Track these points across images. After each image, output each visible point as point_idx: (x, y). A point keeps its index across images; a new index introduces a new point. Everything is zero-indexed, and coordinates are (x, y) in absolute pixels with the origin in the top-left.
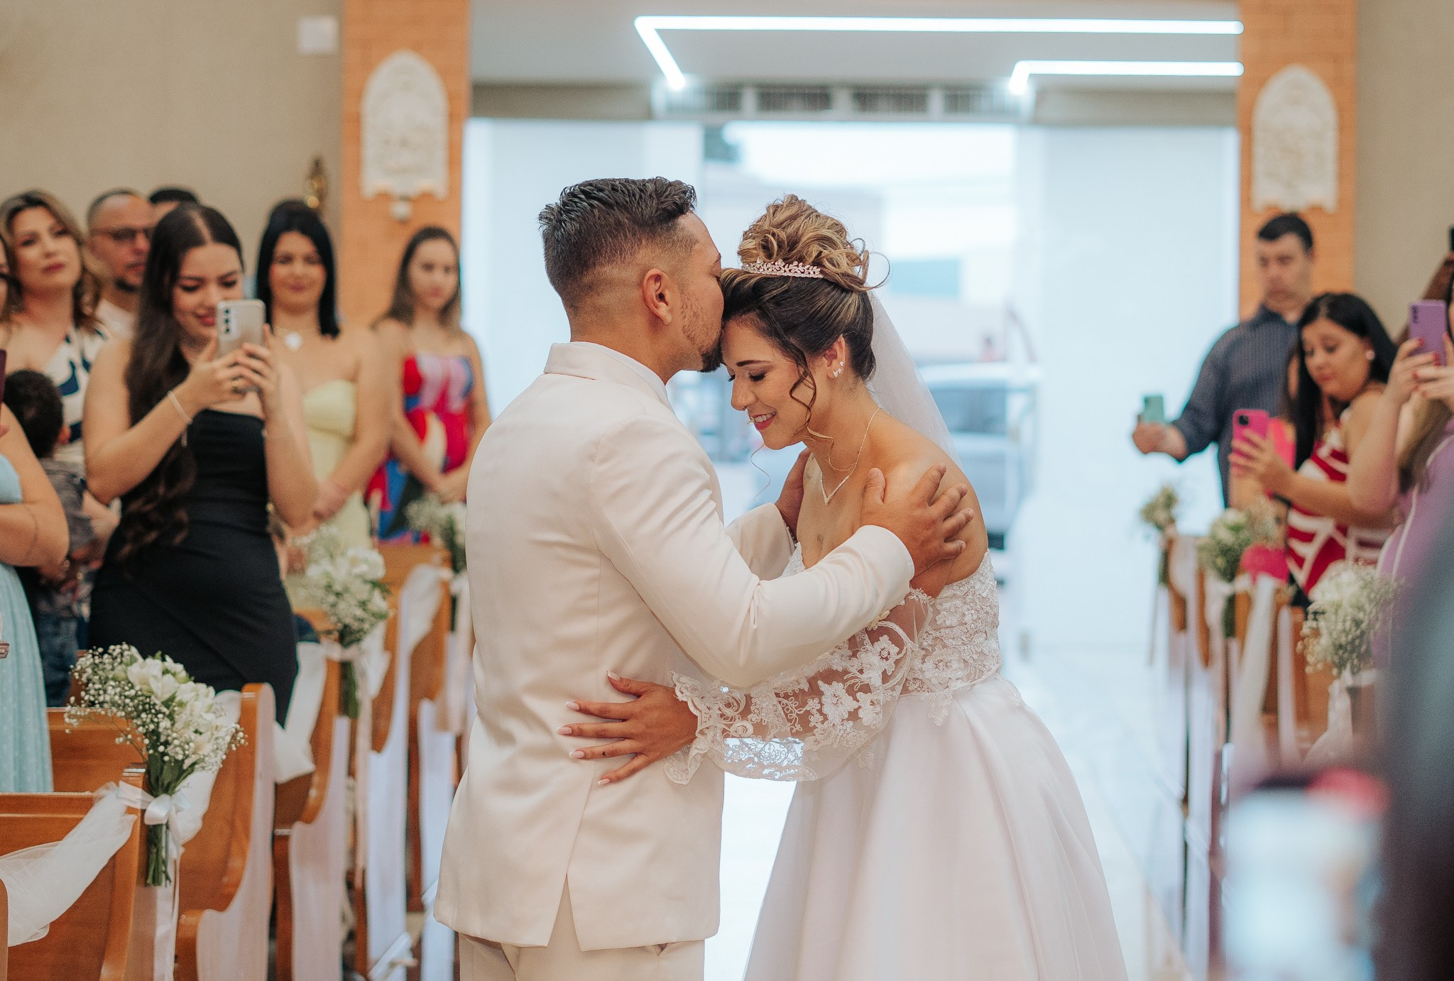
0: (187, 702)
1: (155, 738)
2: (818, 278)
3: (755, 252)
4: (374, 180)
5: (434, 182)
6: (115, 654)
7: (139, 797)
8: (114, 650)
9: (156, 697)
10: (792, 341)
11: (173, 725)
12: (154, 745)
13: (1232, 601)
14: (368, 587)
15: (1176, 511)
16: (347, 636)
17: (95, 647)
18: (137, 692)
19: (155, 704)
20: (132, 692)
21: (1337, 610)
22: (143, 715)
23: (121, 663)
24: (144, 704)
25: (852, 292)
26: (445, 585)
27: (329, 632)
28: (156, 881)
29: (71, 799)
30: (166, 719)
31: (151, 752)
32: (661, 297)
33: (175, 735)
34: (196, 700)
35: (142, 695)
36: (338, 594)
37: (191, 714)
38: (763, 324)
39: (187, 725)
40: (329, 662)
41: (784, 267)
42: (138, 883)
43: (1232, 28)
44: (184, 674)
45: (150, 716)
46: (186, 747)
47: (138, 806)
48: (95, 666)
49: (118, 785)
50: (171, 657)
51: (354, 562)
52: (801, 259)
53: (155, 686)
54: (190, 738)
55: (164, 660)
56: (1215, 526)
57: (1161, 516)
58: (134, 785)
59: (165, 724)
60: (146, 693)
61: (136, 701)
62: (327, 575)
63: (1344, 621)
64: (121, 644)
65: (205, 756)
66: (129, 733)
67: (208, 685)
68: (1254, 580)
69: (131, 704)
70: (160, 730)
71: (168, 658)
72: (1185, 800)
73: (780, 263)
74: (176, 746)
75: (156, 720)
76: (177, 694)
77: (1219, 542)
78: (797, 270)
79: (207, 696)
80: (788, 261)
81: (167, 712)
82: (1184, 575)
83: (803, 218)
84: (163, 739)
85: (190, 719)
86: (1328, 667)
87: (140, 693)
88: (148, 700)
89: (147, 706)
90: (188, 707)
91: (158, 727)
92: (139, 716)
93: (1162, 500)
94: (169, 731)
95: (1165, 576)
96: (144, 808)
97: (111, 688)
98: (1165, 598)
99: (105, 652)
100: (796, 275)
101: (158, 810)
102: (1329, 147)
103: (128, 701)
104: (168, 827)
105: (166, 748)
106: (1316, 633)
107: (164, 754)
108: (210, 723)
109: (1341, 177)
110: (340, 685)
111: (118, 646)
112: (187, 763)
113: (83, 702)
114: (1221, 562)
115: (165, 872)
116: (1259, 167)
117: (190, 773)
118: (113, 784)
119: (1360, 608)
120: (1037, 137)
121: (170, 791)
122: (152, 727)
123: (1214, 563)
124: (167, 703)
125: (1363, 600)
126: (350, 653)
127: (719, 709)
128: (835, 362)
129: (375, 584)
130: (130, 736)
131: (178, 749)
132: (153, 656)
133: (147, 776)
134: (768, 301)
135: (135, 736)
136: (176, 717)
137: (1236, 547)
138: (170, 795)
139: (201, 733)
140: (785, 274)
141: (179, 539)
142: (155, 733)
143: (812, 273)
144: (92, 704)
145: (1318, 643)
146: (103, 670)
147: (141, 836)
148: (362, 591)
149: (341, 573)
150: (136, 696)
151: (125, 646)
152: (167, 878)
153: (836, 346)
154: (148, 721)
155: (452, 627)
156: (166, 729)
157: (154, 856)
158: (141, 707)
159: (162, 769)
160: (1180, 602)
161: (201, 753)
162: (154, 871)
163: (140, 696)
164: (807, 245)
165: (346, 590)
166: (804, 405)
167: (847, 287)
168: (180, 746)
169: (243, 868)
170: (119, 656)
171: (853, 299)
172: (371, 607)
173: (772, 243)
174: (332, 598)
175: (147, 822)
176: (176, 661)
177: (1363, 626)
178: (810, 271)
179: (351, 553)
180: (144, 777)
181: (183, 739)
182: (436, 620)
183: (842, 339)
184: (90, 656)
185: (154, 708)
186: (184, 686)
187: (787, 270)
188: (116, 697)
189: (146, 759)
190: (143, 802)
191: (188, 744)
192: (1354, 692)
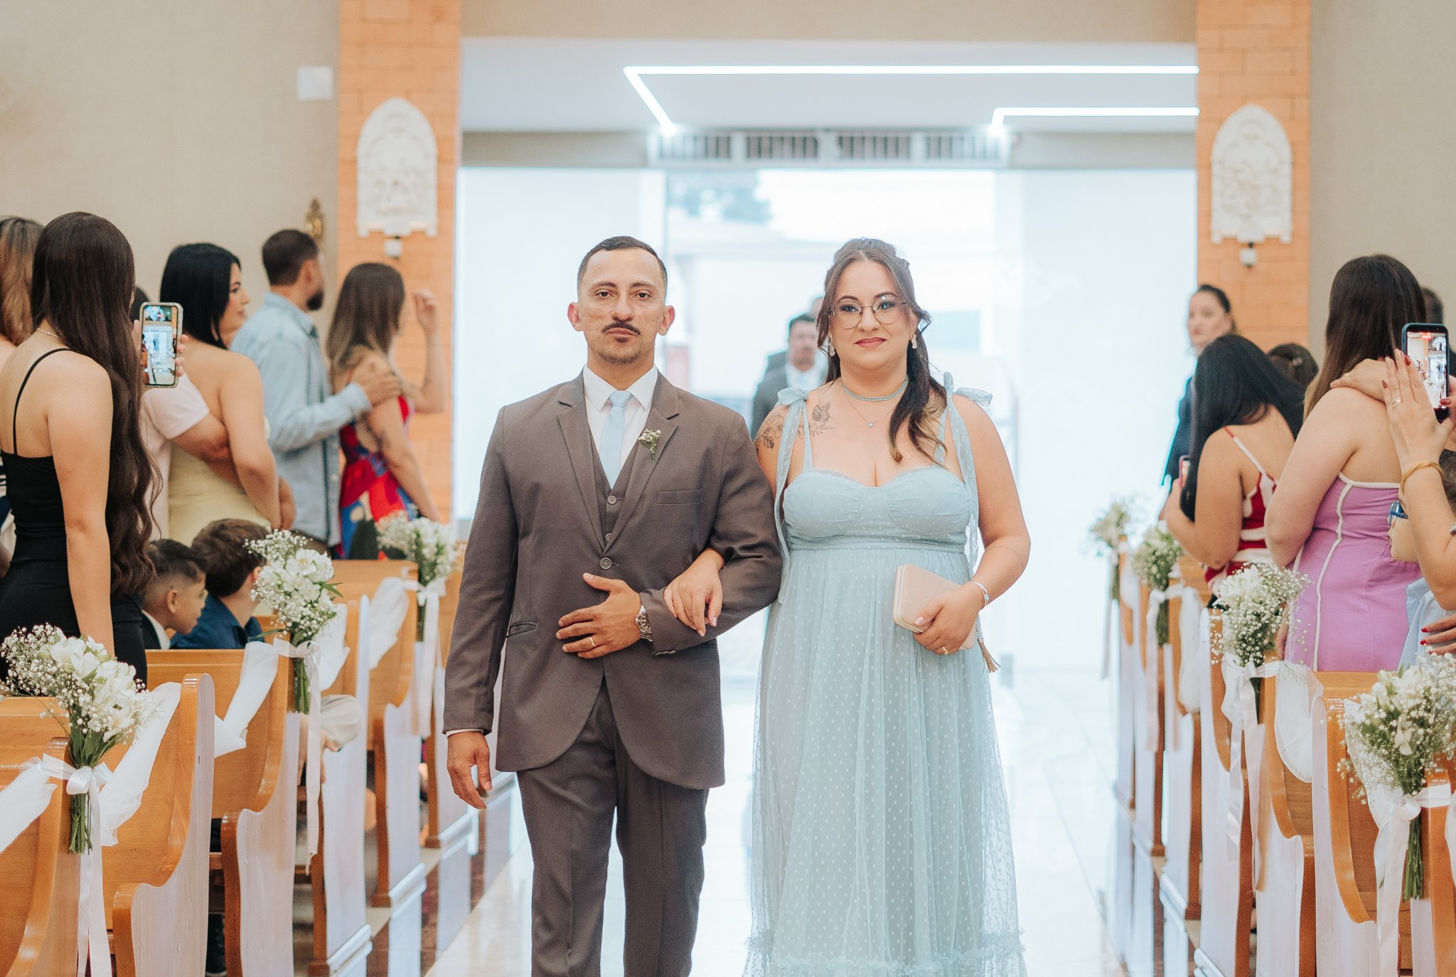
0: (108, 680)
1: (75, 712)
4: (368, 221)
5: (423, 221)
7: (62, 768)
9: (77, 674)
12: (74, 720)
13: (1165, 606)
14: (319, 587)
15: (1128, 529)
16: (296, 634)
17: (19, 628)
18: (59, 669)
19: (76, 680)
20: (54, 669)
21: (1239, 605)
22: (64, 690)
23: (46, 642)
24: (65, 681)
26: (412, 595)
27: (281, 631)
28: (79, 849)
30: (86, 694)
31: (72, 725)
33: (93, 709)
34: (116, 677)
35: (64, 672)
36: (288, 594)
37: (110, 690)
39: (106, 700)
40: (280, 656)
42: (61, 850)
43: (1189, 69)
45: (71, 691)
46: (105, 720)
47: (61, 777)
48: (20, 645)
49: (41, 758)
50: (93, 637)
51: (303, 563)
53: (76, 663)
54: (109, 712)
57: (1113, 532)
58: (57, 757)
59: (88, 698)
60: (67, 670)
61: (58, 678)
62: (278, 575)
64: (45, 625)
65: (122, 730)
67: (129, 664)
69: (54, 681)
70: (81, 705)
74: (95, 719)
75: (76, 695)
76: (99, 671)
77: (1152, 551)
81: (88, 688)
82: (1130, 589)
84: (83, 714)
85: (109, 694)
87: (61, 670)
88: (69, 676)
89: (69, 682)
90: (108, 683)
91: (78, 701)
92: (60, 692)
93: (1115, 519)
94: (89, 706)
95: (1115, 592)
96: (66, 779)
97: (34, 665)
98: (1115, 612)
99: (30, 631)
101: (80, 780)
102: (1284, 181)
103: (49, 677)
104: (89, 796)
105: (85, 721)
107: (83, 726)
108: (129, 698)
109: (1295, 213)
110: (292, 682)
111: (42, 626)
112: (107, 736)
113: (7, 678)
114: (1154, 569)
115: (88, 840)
116: (1217, 201)
117: (110, 747)
118: (36, 758)
119: (1261, 602)
120: (1016, 179)
121: (92, 764)
122: (72, 701)
124: (88, 680)
126: (300, 651)
129: (323, 585)
130: (52, 711)
131: (97, 723)
132: (76, 635)
133: (69, 749)
136: (95, 692)
137: (1168, 555)
138: (92, 768)
139: (120, 708)
142: (75, 709)
144: (16, 680)
146: (29, 649)
147: (63, 805)
148: (311, 592)
149: (291, 576)
150: (58, 673)
152: (90, 847)
154: (69, 696)
155: (420, 636)
156: (85, 702)
157: (76, 826)
158: (63, 684)
159: (83, 741)
160: (1127, 615)
161: (120, 727)
162: (76, 838)
163: (62, 673)
165: (296, 590)
168: (99, 720)
169: (182, 847)
170: (44, 636)
172: (319, 606)
174: (282, 598)
175: (70, 792)
176: (97, 642)
179: (301, 555)
180: (67, 747)
181: (102, 713)
182: (402, 632)
185: (75, 683)
186: (106, 664)
188: (40, 674)
189: (70, 732)
190: (65, 772)
191: (105, 717)
192: (1258, 683)
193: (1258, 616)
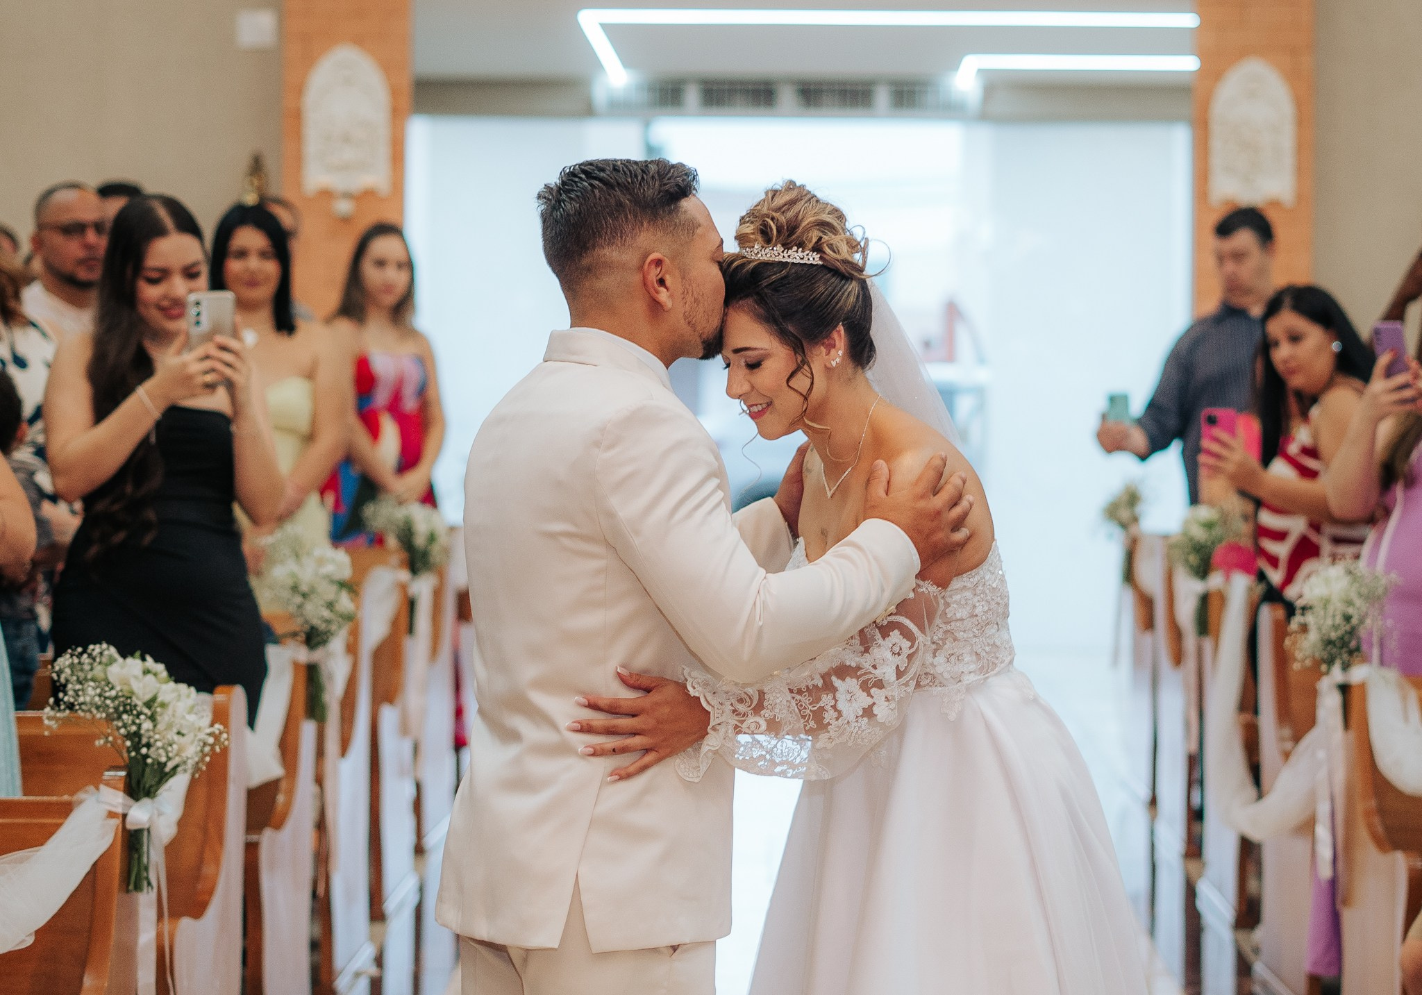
0: (169, 703)
1: (137, 739)
2: (817, 265)
3: (752, 236)
4: (316, 177)
5: (376, 178)
6: (95, 653)
7: (121, 800)
8: (93, 650)
9: (138, 698)
10: (791, 328)
11: (155, 726)
12: (136, 747)
13: (1205, 600)
14: (334, 588)
15: (1140, 508)
16: (313, 638)
17: (74, 647)
18: (118, 692)
19: (136, 706)
20: (113, 693)
21: (1325, 605)
22: (125, 717)
23: (100, 662)
24: (125, 705)
25: (852, 279)
26: (403, 587)
27: (294, 635)
28: (138, 888)
29: (50, 804)
30: (148, 719)
31: (133, 754)
32: (662, 282)
33: (157, 737)
34: (178, 700)
35: (123, 696)
36: (304, 595)
37: (173, 715)
38: (761, 311)
39: (169, 726)
40: (296, 665)
41: (783, 252)
42: (120, 888)
43: (1188, 20)
44: (165, 674)
45: (131, 717)
46: (170, 749)
47: (120, 810)
48: (72, 666)
49: (97, 789)
50: (152, 656)
51: (321, 562)
52: (801, 245)
53: (136, 686)
54: (173, 740)
55: (143, 659)
56: (1186, 523)
57: (1125, 514)
58: (115, 788)
59: (147, 725)
60: (128, 695)
61: (117, 702)
62: (293, 575)
63: (1334, 616)
64: (101, 644)
65: (188, 758)
66: (109, 735)
67: (189, 685)
68: (1228, 578)
69: (112, 705)
70: (142, 732)
71: (149, 658)
72: (1153, 802)
73: (779, 248)
74: (158, 748)
75: (137, 721)
76: (159, 695)
77: (1191, 539)
78: (796, 256)
79: (188, 696)
80: (787, 246)
81: (149, 712)
82: (1150, 575)
83: (803, 202)
84: (144, 741)
85: (172, 720)
86: (1317, 663)
87: (120, 694)
88: (129, 701)
89: (128, 708)
90: (171, 707)
91: (139, 728)
92: (119, 718)
93: (1124, 498)
94: (151, 732)
95: (1129, 575)
96: (125, 812)
97: (90, 689)
98: (1129, 597)
99: (84, 651)
100: (795, 261)
101: (140, 814)
102: (1287, 140)
103: (108, 702)
104: (148, 830)
105: (148, 749)
106: (1304, 628)
107: (147, 756)
108: (193, 724)
109: (1300, 171)
110: (307, 688)
111: (98, 646)
112: (170, 765)
113: (62, 703)
114: (1194, 559)
115: (147, 878)
116: (1217, 160)
117: (172, 776)
118: (91, 788)
119: (1349, 603)
120: (984, 134)
121: (152, 795)
122: (134, 728)
123: (1187, 561)
124: (149, 704)
125: (1353, 595)
126: (317, 655)
127: (732, 705)
128: (833, 351)
129: (342, 585)
130: (111, 739)
131: (161, 752)
132: (132, 655)
133: (128, 779)
134: (766, 287)
135: (115, 739)
136: (159, 718)
137: (1209, 543)
138: (152, 798)
139: (183, 735)
140: (784, 260)
141: (148, 539)
142: (136, 736)
143: (811, 259)
144: (71, 706)
145: (1305, 639)
146: (82, 670)
147: (122, 843)
148: (329, 592)
149: (307, 574)
150: (116, 697)
151: (105, 646)
152: (149, 884)
153: (835, 335)
154: (130, 722)
155: (411, 629)
156: (148, 730)
157: (135, 862)
158: (121, 709)
159: (144, 771)
160: (1146, 604)
161: (183, 755)
162: (136, 877)
163: (120, 697)
164: (807, 230)
165: (313, 590)
166: (801, 394)
167: (847, 274)
168: (163, 748)
169: (217, 875)
170: (99, 656)
171: (853, 287)
172: (338, 607)
173: (771, 228)
174: (298, 599)
175: (129, 826)
176: (157, 660)
177: (1354, 621)
178: (809, 257)
179: (317, 552)
180: (125, 780)
181: (165, 741)
182: (395, 623)
183: (841, 328)
184: (68, 656)
185: (135, 709)
186: (165, 686)
187: (786, 255)
188: (97, 699)
189: (127, 761)
190: (124, 805)
191: (171, 745)
192: (1345, 689)
193: (1347, 618)
